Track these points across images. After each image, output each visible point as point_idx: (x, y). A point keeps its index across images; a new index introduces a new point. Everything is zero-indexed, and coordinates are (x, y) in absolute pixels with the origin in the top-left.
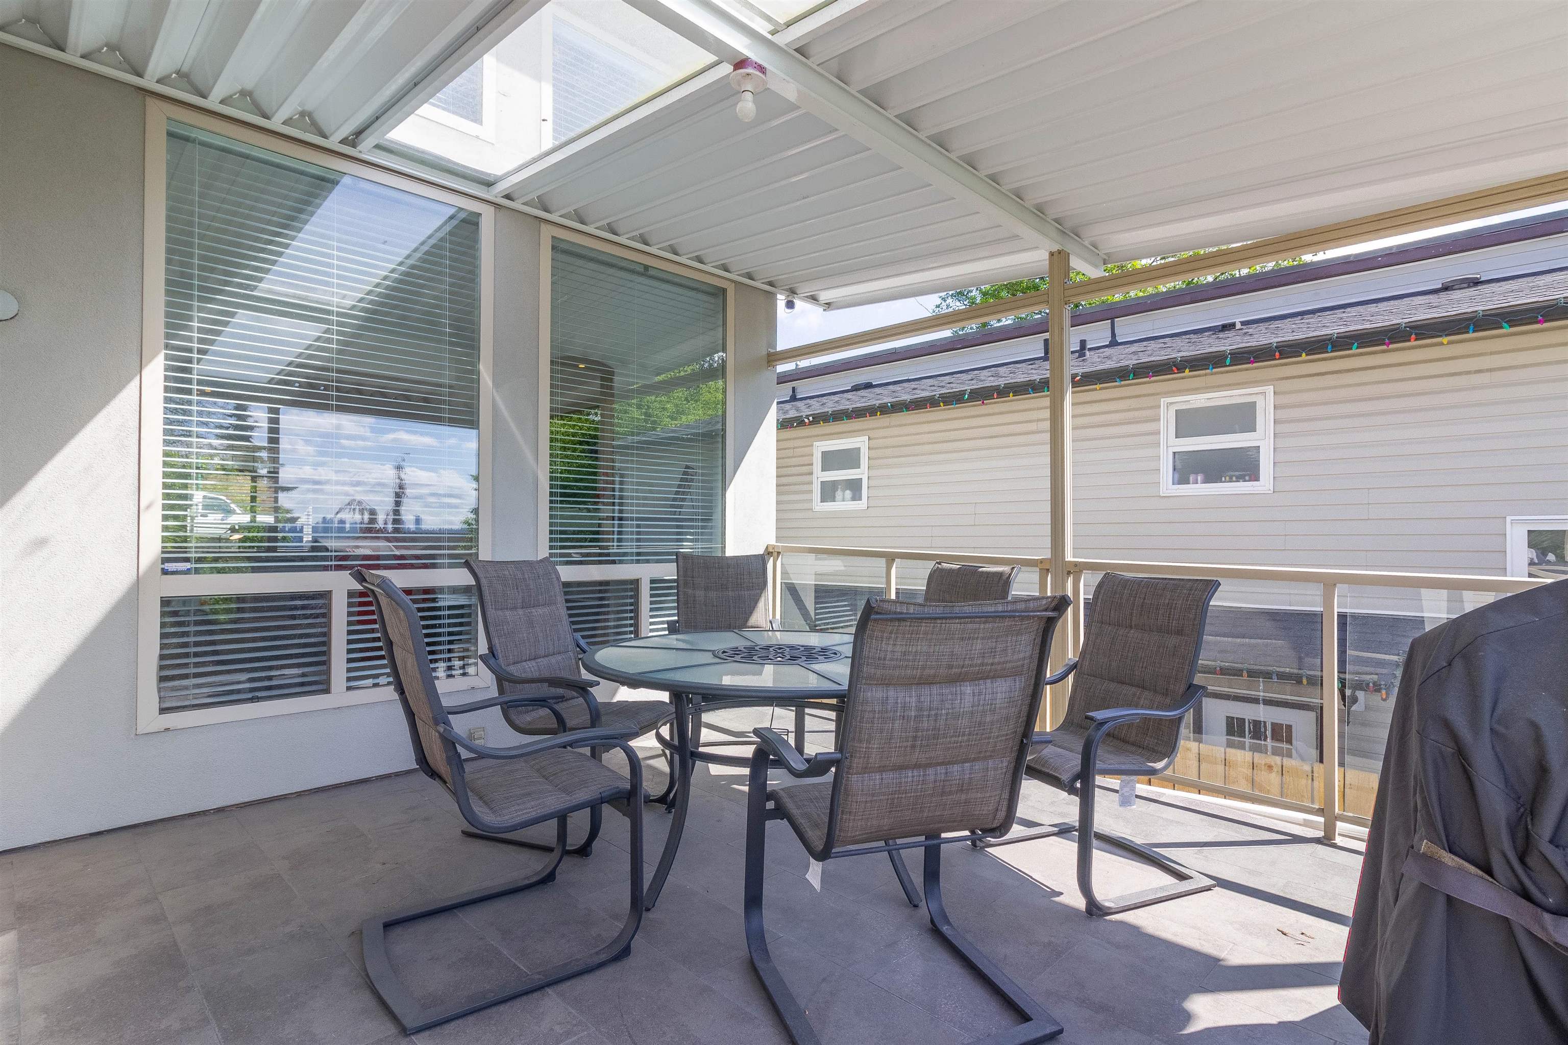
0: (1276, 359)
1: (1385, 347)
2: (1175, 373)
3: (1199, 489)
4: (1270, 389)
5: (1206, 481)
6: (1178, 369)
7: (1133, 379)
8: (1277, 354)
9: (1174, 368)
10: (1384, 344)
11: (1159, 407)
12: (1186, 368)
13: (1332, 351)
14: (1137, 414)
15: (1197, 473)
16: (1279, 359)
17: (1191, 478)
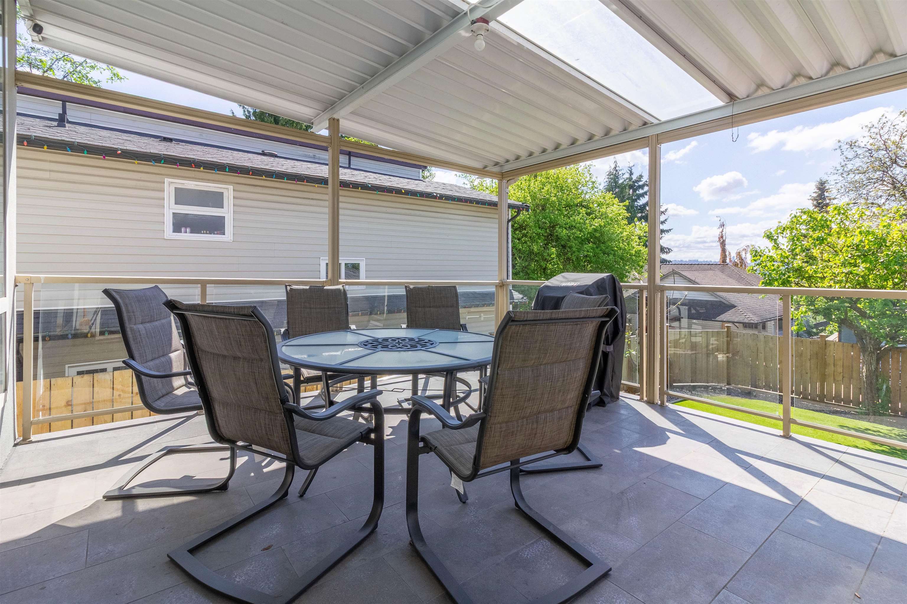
0: (249, 175)
1: (295, 182)
2: (193, 167)
3: (186, 236)
4: (231, 187)
5: (192, 232)
6: (195, 166)
7: (163, 164)
8: (251, 172)
9: (193, 164)
10: (295, 181)
11: (164, 183)
12: (201, 166)
13: (275, 178)
14: (149, 184)
15: (186, 227)
16: (251, 175)
17: (183, 229)
